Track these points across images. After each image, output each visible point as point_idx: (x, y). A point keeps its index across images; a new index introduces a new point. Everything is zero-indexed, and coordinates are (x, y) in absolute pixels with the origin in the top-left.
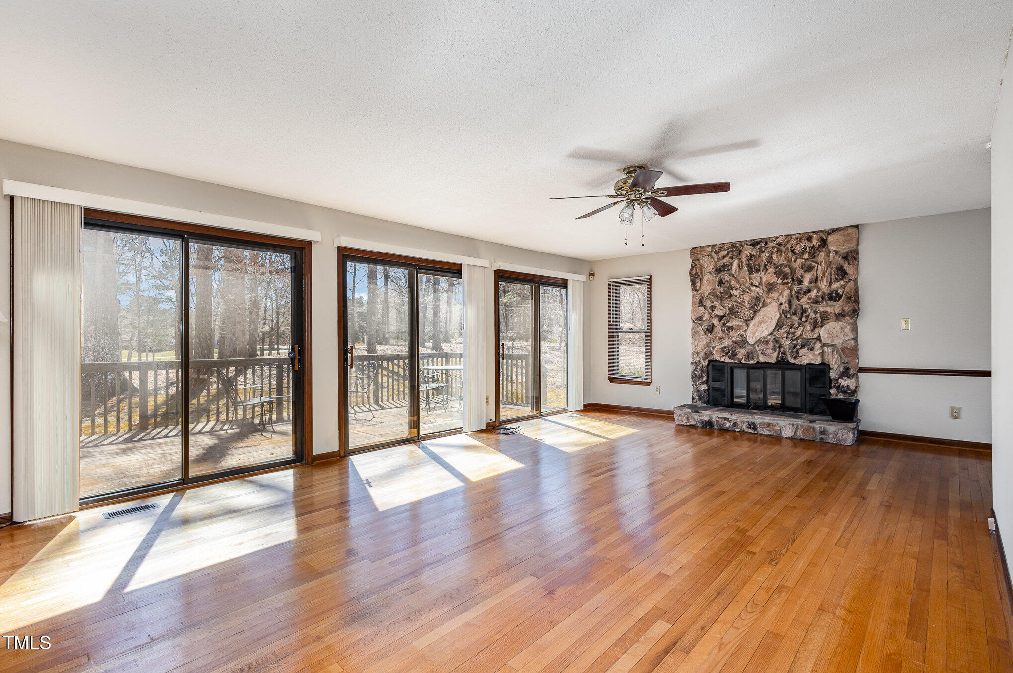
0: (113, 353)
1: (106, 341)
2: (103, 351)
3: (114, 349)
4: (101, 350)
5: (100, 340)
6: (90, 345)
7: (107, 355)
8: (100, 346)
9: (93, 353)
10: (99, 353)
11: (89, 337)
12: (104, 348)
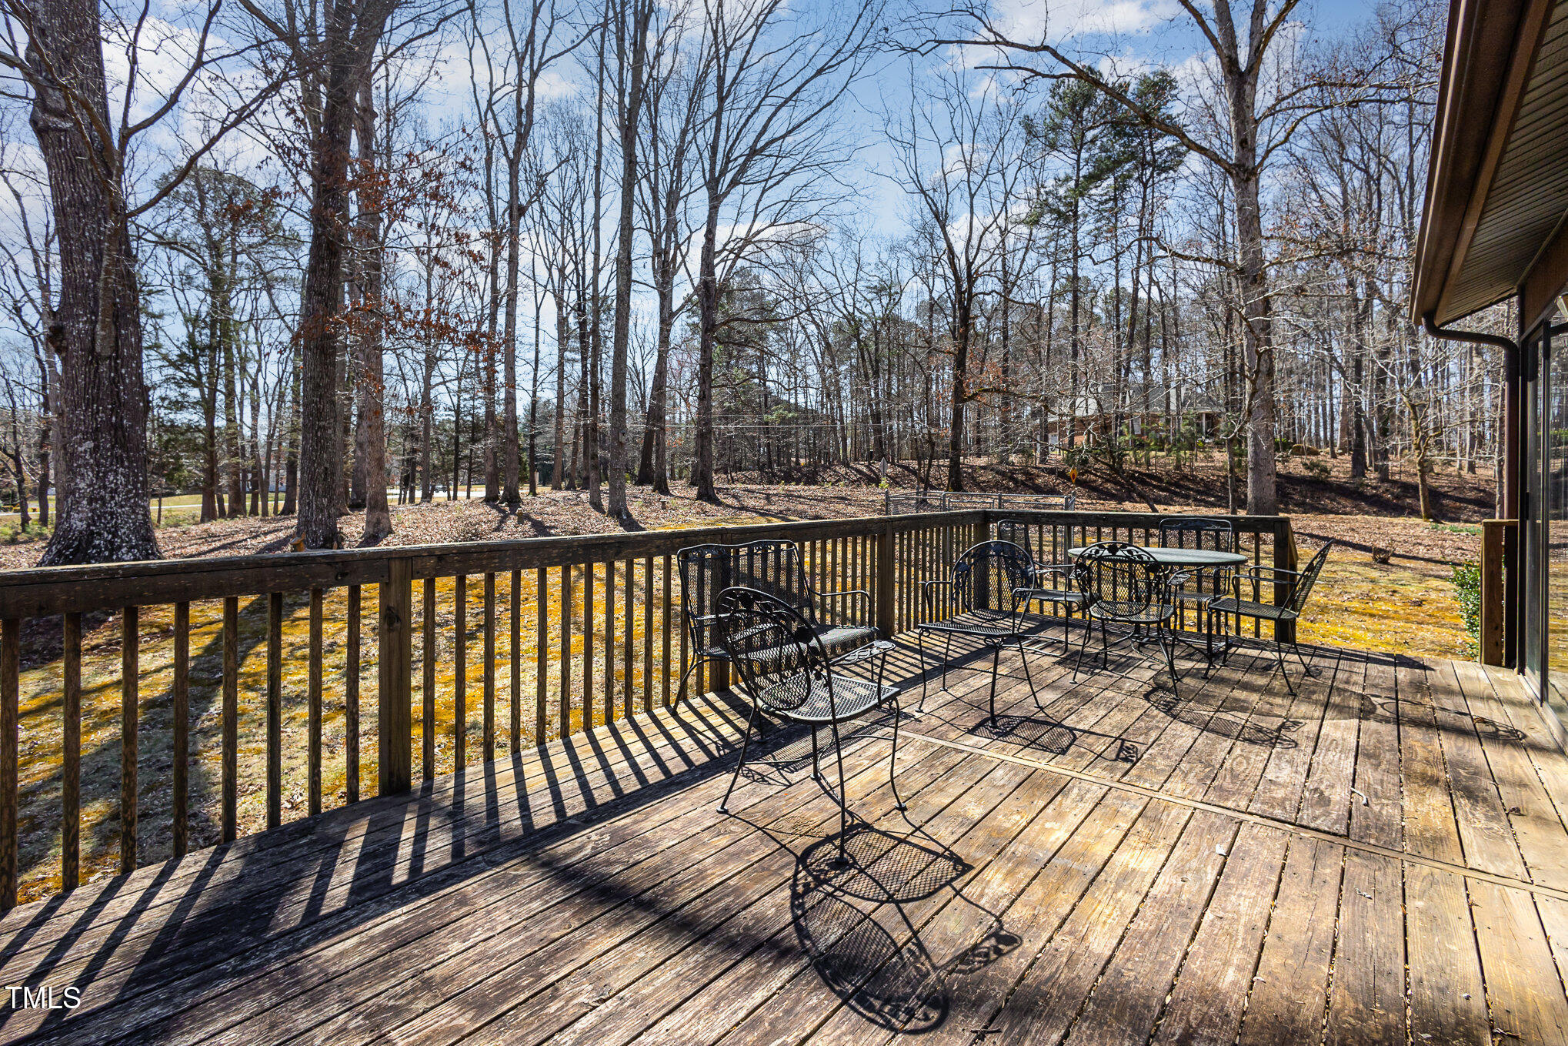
0: (136, 504)
1: (120, 477)
2: (113, 498)
3: (137, 495)
4: (108, 497)
5: (105, 474)
6: (82, 485)
7: (122, 507)
8: (105, 487)
9: (90, 503)
10: (104, 504)
11: (79, 466)
12: (114, 491)
